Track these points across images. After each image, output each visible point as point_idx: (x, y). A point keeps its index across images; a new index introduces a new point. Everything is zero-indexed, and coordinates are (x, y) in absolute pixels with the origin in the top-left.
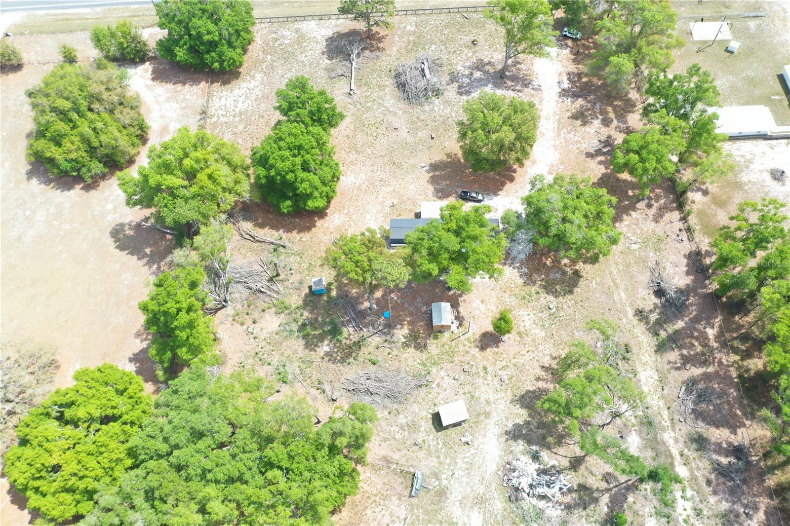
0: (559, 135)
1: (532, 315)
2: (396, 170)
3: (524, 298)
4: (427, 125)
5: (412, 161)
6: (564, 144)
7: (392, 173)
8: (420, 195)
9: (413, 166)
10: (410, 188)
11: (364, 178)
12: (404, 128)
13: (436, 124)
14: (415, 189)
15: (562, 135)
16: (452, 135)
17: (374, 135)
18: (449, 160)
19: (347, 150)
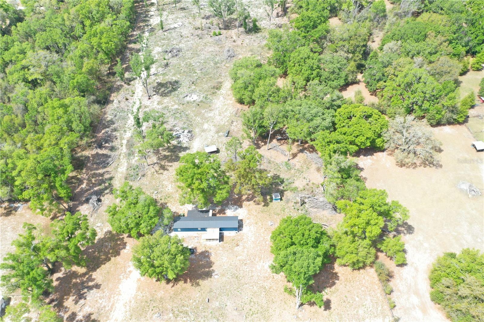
0: (113, 305)
1: (167, 189)
2: (236, 272)
3: (169, 197)
4: (211, 313)
5: (224, 279)
6: (112, 296)
7: (238, 270)
8: (220, 253)
9: (223, 275)
10: (226, 258)
11: (258, 267)
12: (230, 310)
13: (203, 314)
14: (223, 258)
15: (110, 304)
16: (193, 303)
17: (252, 303)
18: (198, 281)
19: (271, 290)
